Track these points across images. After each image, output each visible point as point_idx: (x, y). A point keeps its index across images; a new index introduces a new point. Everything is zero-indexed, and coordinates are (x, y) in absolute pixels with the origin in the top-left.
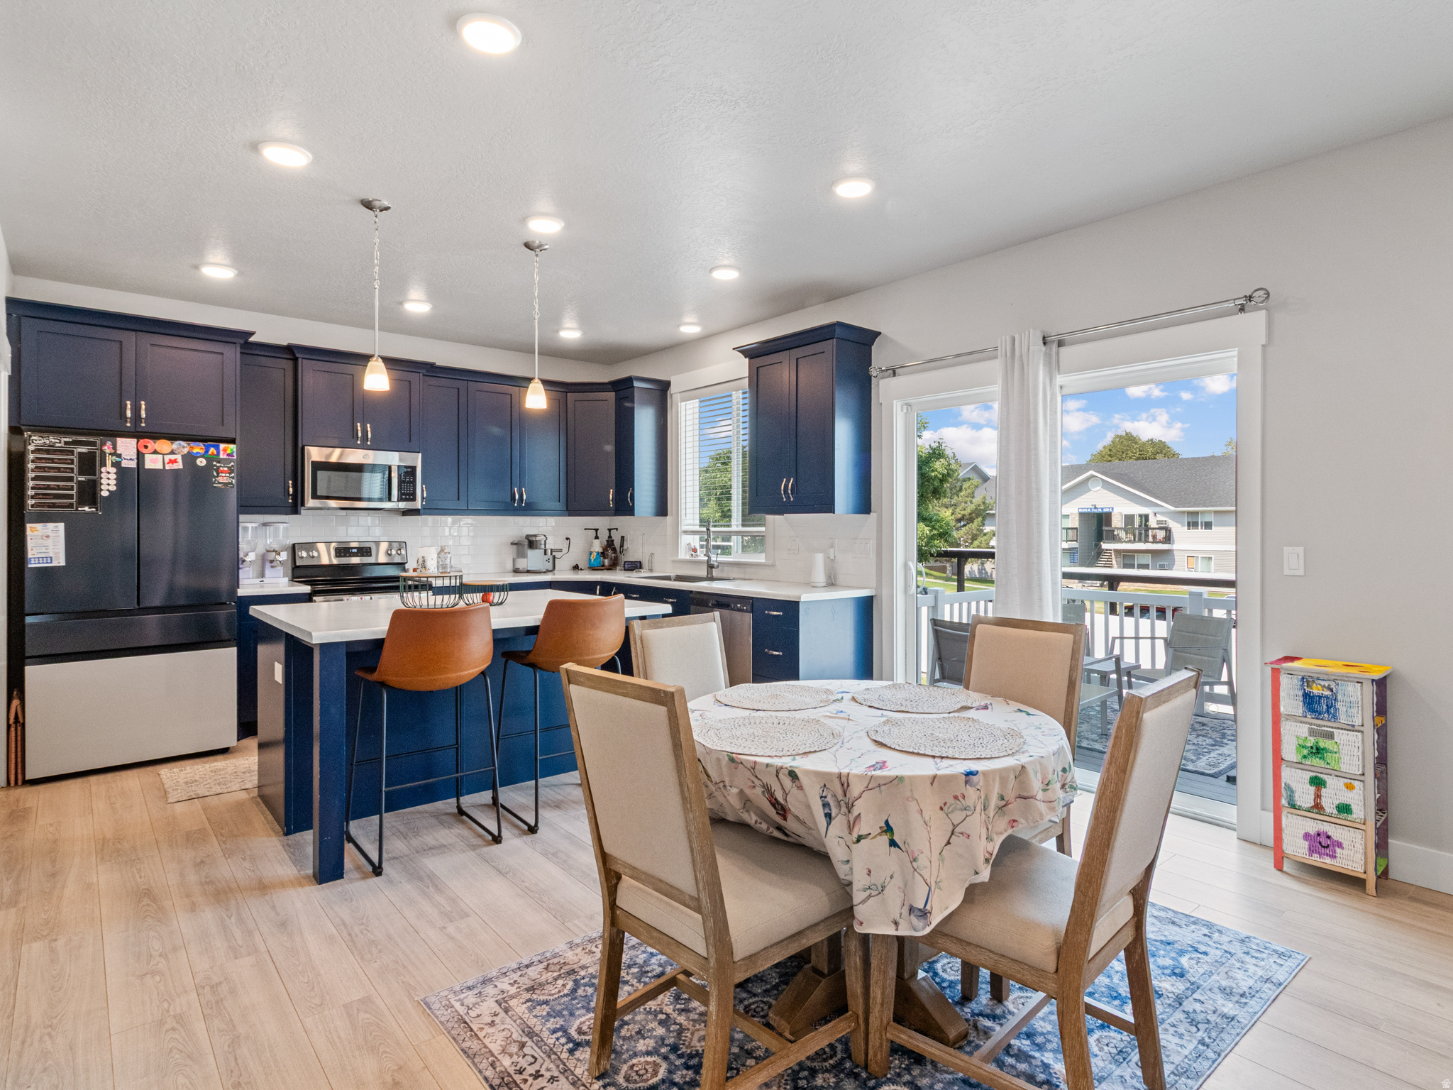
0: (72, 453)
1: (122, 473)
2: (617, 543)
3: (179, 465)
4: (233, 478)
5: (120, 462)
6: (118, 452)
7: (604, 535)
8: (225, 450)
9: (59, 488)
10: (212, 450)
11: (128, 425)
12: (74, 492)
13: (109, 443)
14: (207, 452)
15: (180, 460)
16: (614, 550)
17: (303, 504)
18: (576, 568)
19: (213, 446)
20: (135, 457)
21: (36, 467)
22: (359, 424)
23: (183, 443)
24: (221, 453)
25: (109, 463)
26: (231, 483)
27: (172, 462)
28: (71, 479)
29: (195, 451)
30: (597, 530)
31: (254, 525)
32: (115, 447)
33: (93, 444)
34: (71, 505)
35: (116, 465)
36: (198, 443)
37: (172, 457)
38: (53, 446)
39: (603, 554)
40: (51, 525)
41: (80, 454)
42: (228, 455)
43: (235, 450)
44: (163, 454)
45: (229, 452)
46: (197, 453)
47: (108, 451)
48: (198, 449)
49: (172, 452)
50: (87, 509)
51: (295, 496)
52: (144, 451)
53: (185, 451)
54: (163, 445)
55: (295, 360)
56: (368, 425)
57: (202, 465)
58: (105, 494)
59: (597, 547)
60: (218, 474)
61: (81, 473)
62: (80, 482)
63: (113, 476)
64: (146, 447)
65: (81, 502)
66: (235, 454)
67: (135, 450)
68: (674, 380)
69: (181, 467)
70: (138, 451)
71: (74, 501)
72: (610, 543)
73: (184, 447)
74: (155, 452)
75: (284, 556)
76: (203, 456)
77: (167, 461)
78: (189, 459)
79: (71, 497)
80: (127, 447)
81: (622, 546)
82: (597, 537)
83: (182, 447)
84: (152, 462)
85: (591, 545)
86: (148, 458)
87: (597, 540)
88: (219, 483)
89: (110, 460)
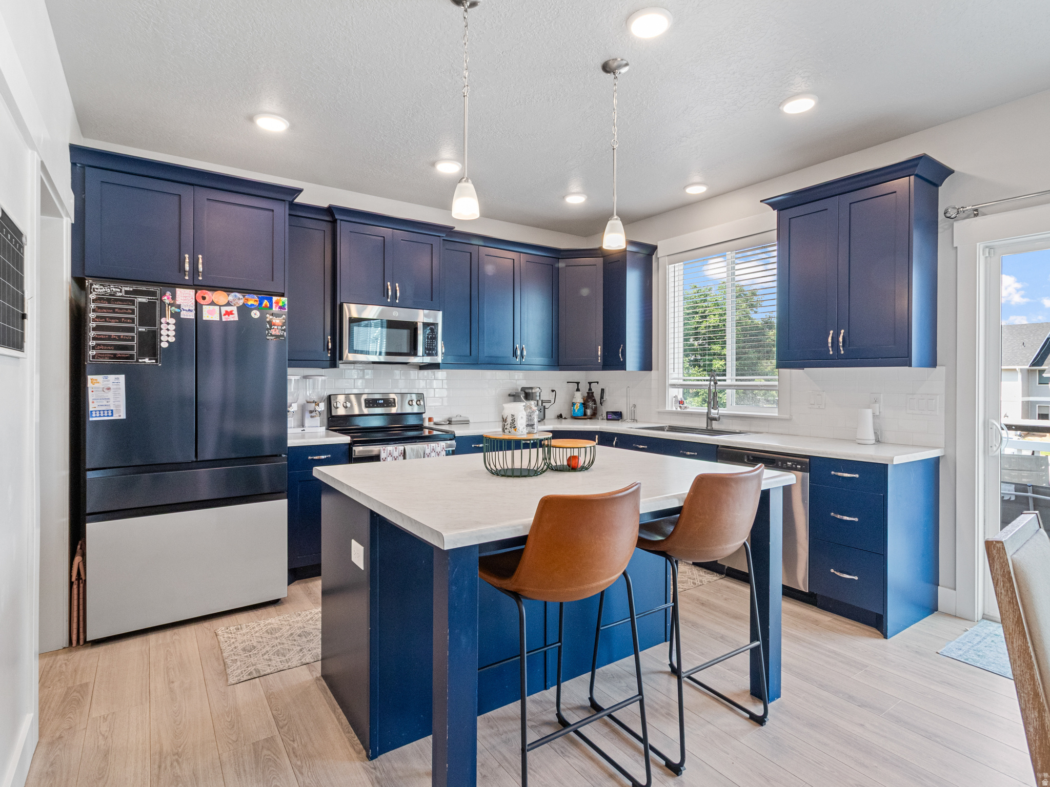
0: (133, 302)
1: (181, 324)
2: (597, 396)
3: (235, 317)
4: (284, 330)
5: (179, 313)
6: (178, 303)
7: (584, 388)
8: (277, 303)
9: (119, 339)
10: (266, 302)
11: (187, 278)
12: (134, 343)
13: (168, 293)
14: (260, 304)
15: (235, 312)
16: (594, 401)
17: (341, 358)
18: (560, 416)
19: (267, 299)
20: (193, 308)
21: (97, 317)
22: (389, 283)
23: (238, 295)
24: (274, 305)
25: (168, 314)
26: (283, 336)
27: (229, 313)
28: (131, 330)
29: (250, 303)
30: (578, 383)
31: (297, 378)
32: (174, 297)
33: (153, 294)
34: (131, 357)
35: (175, 315)
36: (252, 295)
37: (229, 309)
38: (114, 295)
39: (585, 405)
40: (112, 377)
41: (140, 304)
42: (280, 308)
43: (286, 303)
44: (220, 306)
45: (281, 304)
46: (252, 305)
47: (167, 301)
48: (252, 301)
49: (228, 304)
50: (147, 360)
51: (333, 351)
52: (202, 302)
53: (241, 303)
54: (220, 297)
55: (334, 222)
56: (397, 285)
57: (256, 317)
58: (164, 345)
59: (579, 398)
60: (271, 326)
61: (141, 324)
62: (140, 333)
63: (172, 327)
64: (204, 298)
65: (142, 354)
66: (286, 307)
67: (193, 301)
68: (660, 245)
69: (236, 319)
70: (196, 302)
71: (134, 352)
72: (590, 396)
73: (239, 299)
74: (213, 303)
75: (322, 407)
76: (256, 308)
77: (223, 312)
78: (244, 310)
79: (131, 348)
80: (185, 298)
81: (602, 397)
82: (578, 390)
83: (238, 299)
84: (210, 314)
85: (573, 396)
86: (206, 309)
87: (578, 392)
88: (272, 335)
89: (169, 310)
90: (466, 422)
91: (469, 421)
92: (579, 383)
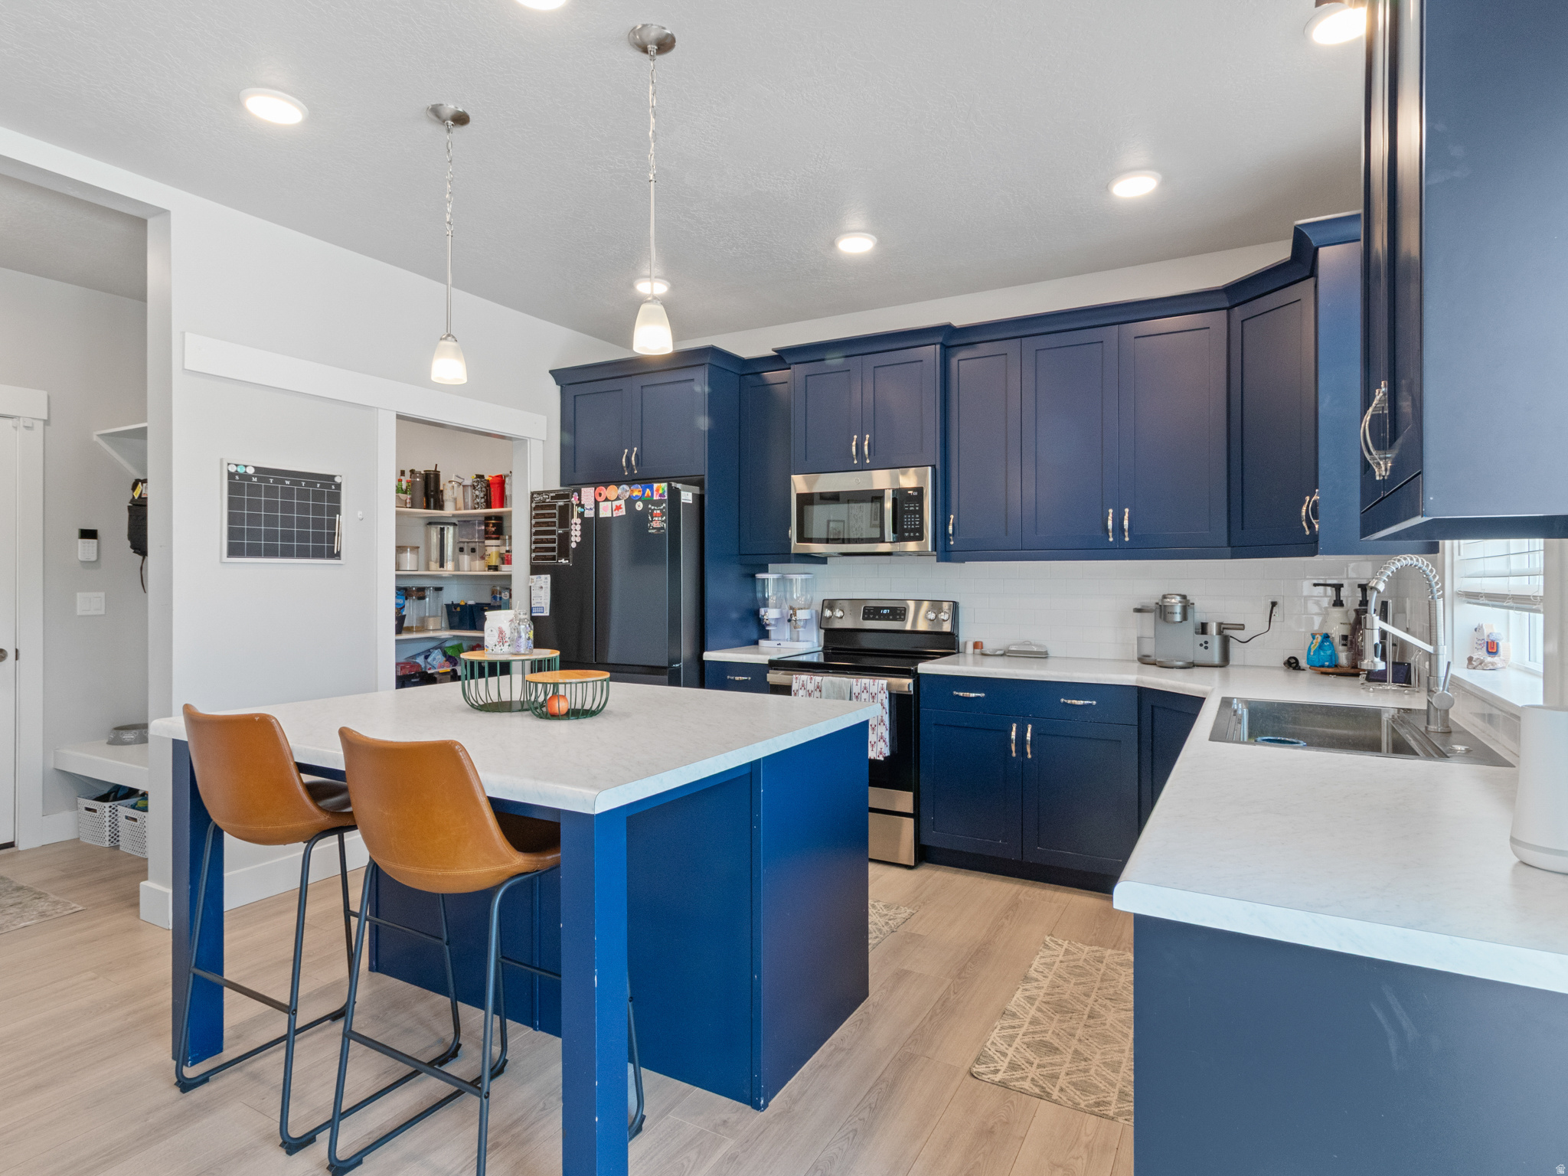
0: (553, 507)
1: (585, 522)
3: (623, 512)
4: (664, 521)
5: (583, 513)
6: (582, 503)
8: (658, 490)
9: (547, 541)
10: (648, 491)
12: (555, 545)
13: (576, 494)
14: (644, 494)
15: (623, 506)
18: (1292, 664)
19: (648, 487)
20: (593, 506)
21: (537, 523)
23: (625, 487)
24: (655, 493)
25: (576, 514)
26: (662, 528)
27: (618, 508)
28: (553, 532)
29: (634, 495)
30: (1338, 587)
31: (775, 576)
32: (580, 499)
33: (566, 496)
34: (553, 558)
35: (581, 515)
36: (636, 485)
37: (618, 503)
38: (544, 502)
40: (543, 576)
41: (560, 506)
42: (661, 495)
43: (666, 489)
44: (612, 501)
45: (661, 492)
46: (637, 496)
47: (574, 503)
48: (637, 491)
49: (618, 499)
50: (563, 561)
52: (599, 499)
53: (627, 495)
54: (612, 491)
57: (640, 509)
58: (574, 545)
59: (1336, 624)
60: (652, 518)
61: (559, 527)
62: (559, 534)
63: (578, 527)
64: (600, 495)
65: (560, 556)
66: (666, 494)
67: (593, 501)
69: (624, 513)
70: (595, 499)
71: (555, 554)
72: (1364, 613)
73: (626, 491)
74: (607, 500)
76: (640, 500)
77: (614, 508)
78: (630, 502)
79: (553, 549)
80: (588, 494)
83: (624, 490)
84: (605, 511)
85: (1323, 618)
86: (602, 505)
87: (1338, 609)
88: (654, 528)
89: (577, 510)
90: (1043, 656)
91: (1046, 653)
92: (1342, 586)
